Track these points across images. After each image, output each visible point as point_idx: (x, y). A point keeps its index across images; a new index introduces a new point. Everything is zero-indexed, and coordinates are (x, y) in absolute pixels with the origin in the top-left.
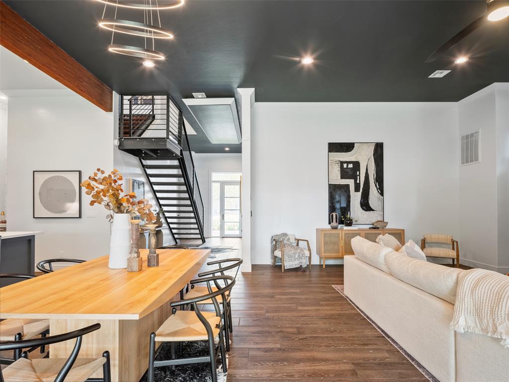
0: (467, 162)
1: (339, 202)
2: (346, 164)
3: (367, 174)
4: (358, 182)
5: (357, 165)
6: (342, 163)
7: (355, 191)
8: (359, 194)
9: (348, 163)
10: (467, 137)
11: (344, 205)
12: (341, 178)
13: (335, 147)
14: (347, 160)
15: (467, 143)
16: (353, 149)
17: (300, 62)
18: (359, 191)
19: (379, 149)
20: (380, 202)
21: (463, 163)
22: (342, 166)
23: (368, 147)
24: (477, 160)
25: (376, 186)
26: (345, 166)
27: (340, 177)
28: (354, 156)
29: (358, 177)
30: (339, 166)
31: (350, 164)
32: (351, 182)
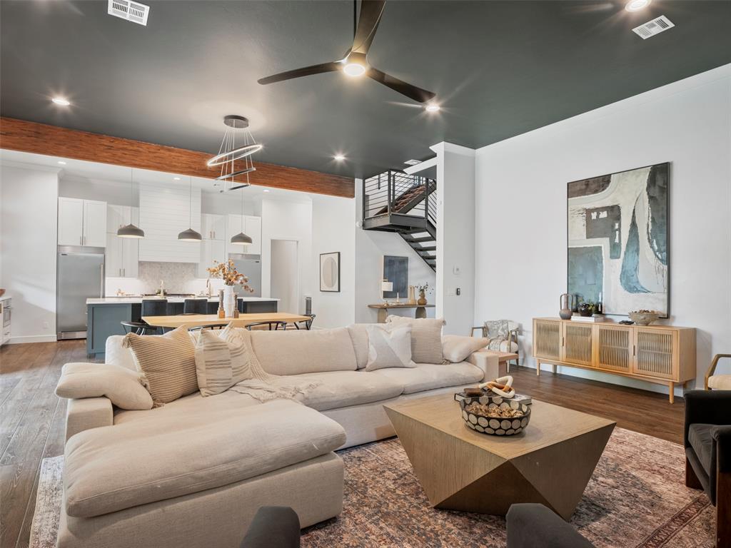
1: (584, 276)
2: (595, 213)
3: (634, 224)
4: (617, 241)
5: (614, 211)
6: (589, 212)
7: (612, 257)
8: (619, 262)
9: (598, 210)
11: (592, 281)
12: (587, 238)
13: (578, 188)
14: (597, 207)
16: (608, 186)
17: (423, 110)
18: (618, 257)
19: (660, 177)
20: (660, 276)
22: (588, 217)
23: (637, 176)
25: (652, 247)
26: (594, 216)
27: (585, 236)
28: (611, 197)
29: (617, 232)
30: (584, 218)
31: (603, 211)
32: (604, 243)
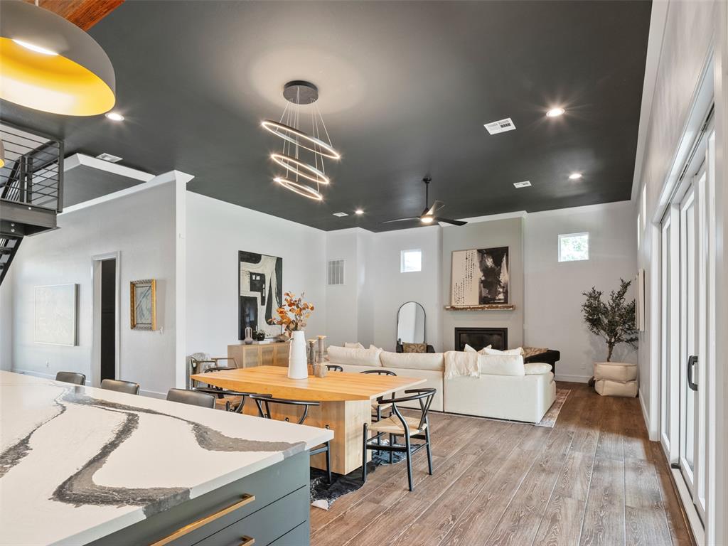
0: (334, 283)
1: (249, 315)
3: (270, 287)
4: (264, 295)
5: (262, 277)
6: (252, 274)
7: (262, 304)
8: (265, 307)
9: (256, 275)
10: (334, 263)
11: (252, 319)
12: (251, 290)
13: (246, 256)
14: (255, 272)
15: (334, 267)
16: (260, 261)
18: (264, 305)
19: (279, 261)
21: (330, 283)
22: (251, 278)
23: (271, 261)
24: (342, 283)
25: (277, 300)
26: (254, 277)
27: (249, 290)
28: (261, 267)
29: (264, 290)
30: (249, 277)
31: (258, 276)
32: (257, 295)
